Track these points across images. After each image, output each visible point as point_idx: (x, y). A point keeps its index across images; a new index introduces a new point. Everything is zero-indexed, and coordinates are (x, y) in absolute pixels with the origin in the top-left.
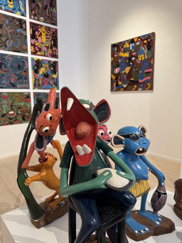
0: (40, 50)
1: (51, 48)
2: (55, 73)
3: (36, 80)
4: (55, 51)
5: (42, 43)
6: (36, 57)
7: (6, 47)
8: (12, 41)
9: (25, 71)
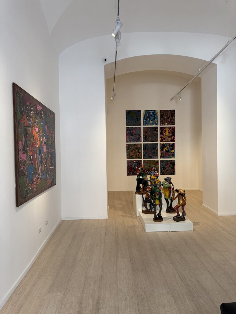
0: (165, 139)
2: (173, 150)
3: (161, 153)
4: (173, 138)
5: (166, 136)
6: (162, 143)
7: (148, 140)
9: (156, 150)
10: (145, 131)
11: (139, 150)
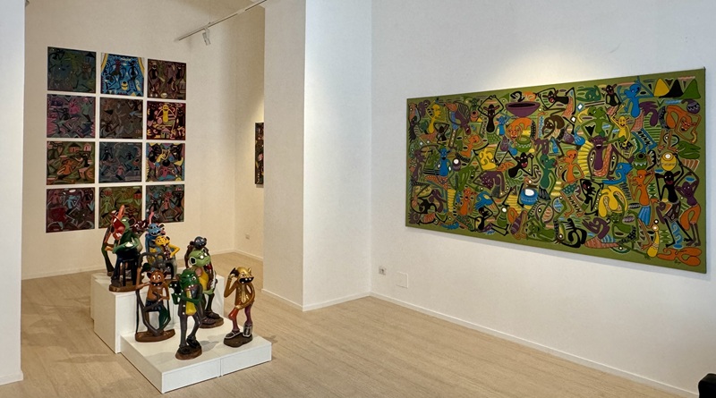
0: (159, 132)
1: (176, 128)
2: (180, 160)
3: (151, 170)
4: (181, 131)
5: (163, 124)
6: (153, 142)
7: (115, 134)
8: (123, 127)
9: (137, 161)
10: (106, 109)
11: (86, 159)
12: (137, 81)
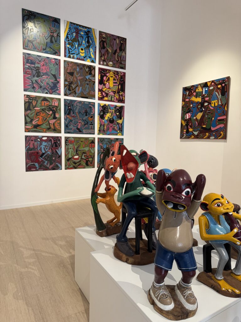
0: (107, 95)
1: (118, 92)
2: (121, 119)
3: (101, 125)
4: (122, 95)
5: (109, 88)
6: (103, 103)
7: (75, 93)
8: (81, 88)
9: (92, 117)
10: (68, 71)
11: (54, 113)
12: (91, 50)
